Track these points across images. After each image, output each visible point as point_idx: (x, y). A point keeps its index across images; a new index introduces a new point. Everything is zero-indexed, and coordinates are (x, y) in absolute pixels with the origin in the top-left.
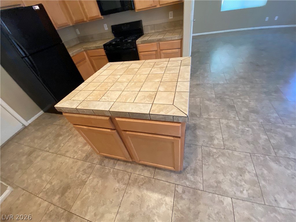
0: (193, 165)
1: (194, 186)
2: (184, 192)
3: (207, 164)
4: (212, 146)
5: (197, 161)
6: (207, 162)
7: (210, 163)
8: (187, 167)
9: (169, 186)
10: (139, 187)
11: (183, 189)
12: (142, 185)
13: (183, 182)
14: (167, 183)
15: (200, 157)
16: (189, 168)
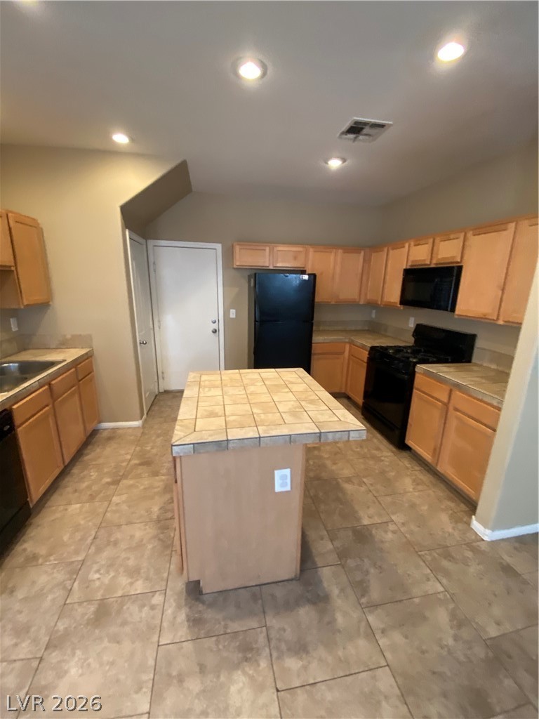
0: (209, 614)
1: (165, 624)
2: (153, 608)
3: (221, 647)
4: (275, 654)
5: (223, 623)
6: (224, 647)
7: (225, 654)
8: (203, 602)
9: (162, 580)
10: (155, 537)
11: (158, 605)
12: (159, 539)
13: (172, 601)
14: (165, 575)
15: (235, 626)
16: (201, 607)
